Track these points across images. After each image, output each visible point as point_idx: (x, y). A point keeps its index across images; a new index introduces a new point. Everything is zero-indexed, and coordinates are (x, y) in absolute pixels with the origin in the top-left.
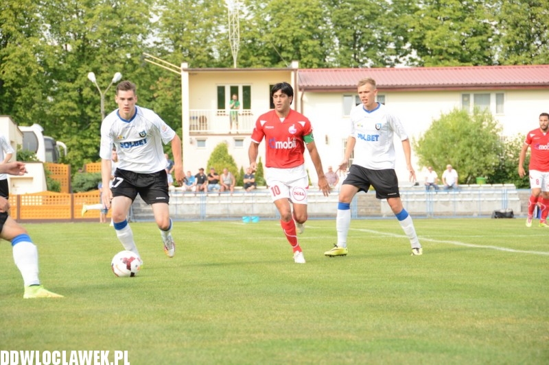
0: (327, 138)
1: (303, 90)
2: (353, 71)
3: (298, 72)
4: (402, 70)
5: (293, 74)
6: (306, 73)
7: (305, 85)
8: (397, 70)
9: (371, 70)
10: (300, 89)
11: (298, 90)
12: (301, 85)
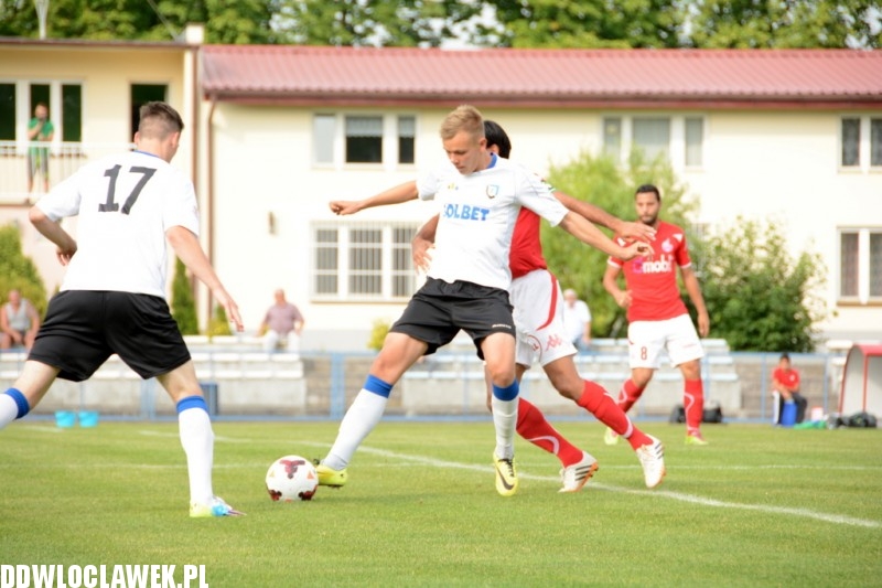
0: (272, 220)
1: (213, 97)
2: (339, 53)
3: (200, 54)
4: (458, 54)
5: (188, 57)
6: (222, 55)
7: (220, 84)
8: (448, 54)
9: (382, 54)
10: (207, 96)
11: (201, 96)
12: (209, 85)
